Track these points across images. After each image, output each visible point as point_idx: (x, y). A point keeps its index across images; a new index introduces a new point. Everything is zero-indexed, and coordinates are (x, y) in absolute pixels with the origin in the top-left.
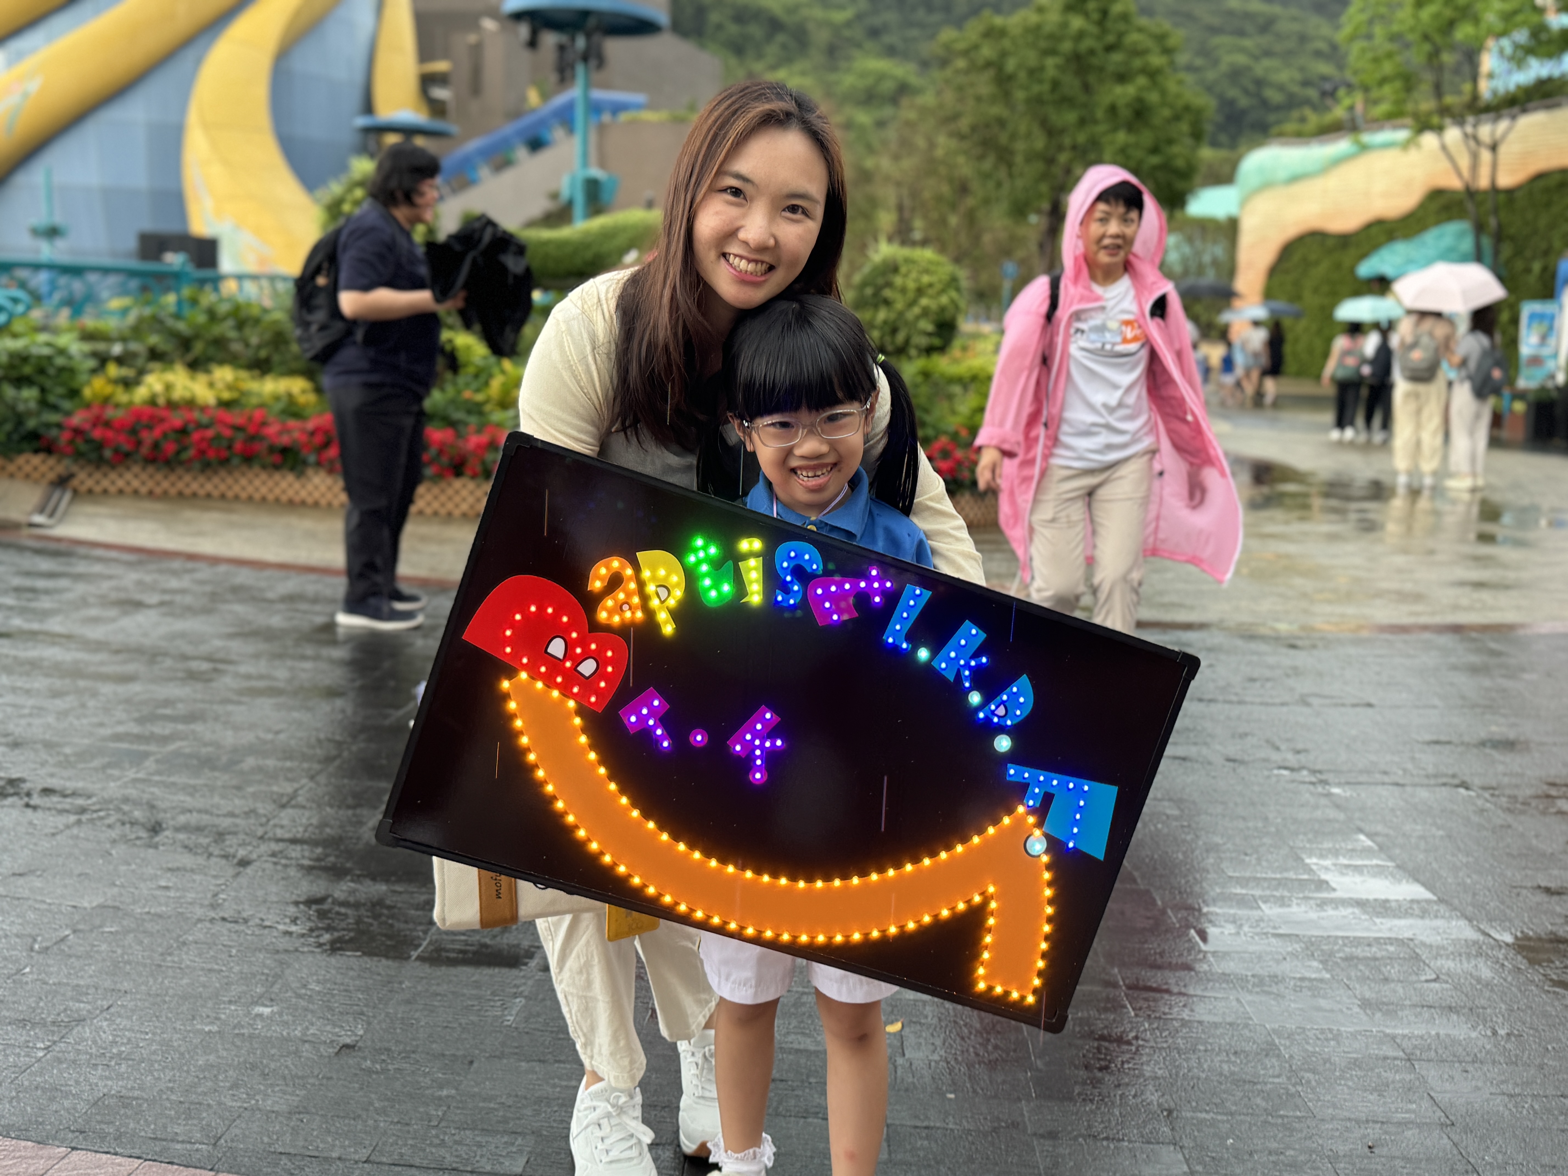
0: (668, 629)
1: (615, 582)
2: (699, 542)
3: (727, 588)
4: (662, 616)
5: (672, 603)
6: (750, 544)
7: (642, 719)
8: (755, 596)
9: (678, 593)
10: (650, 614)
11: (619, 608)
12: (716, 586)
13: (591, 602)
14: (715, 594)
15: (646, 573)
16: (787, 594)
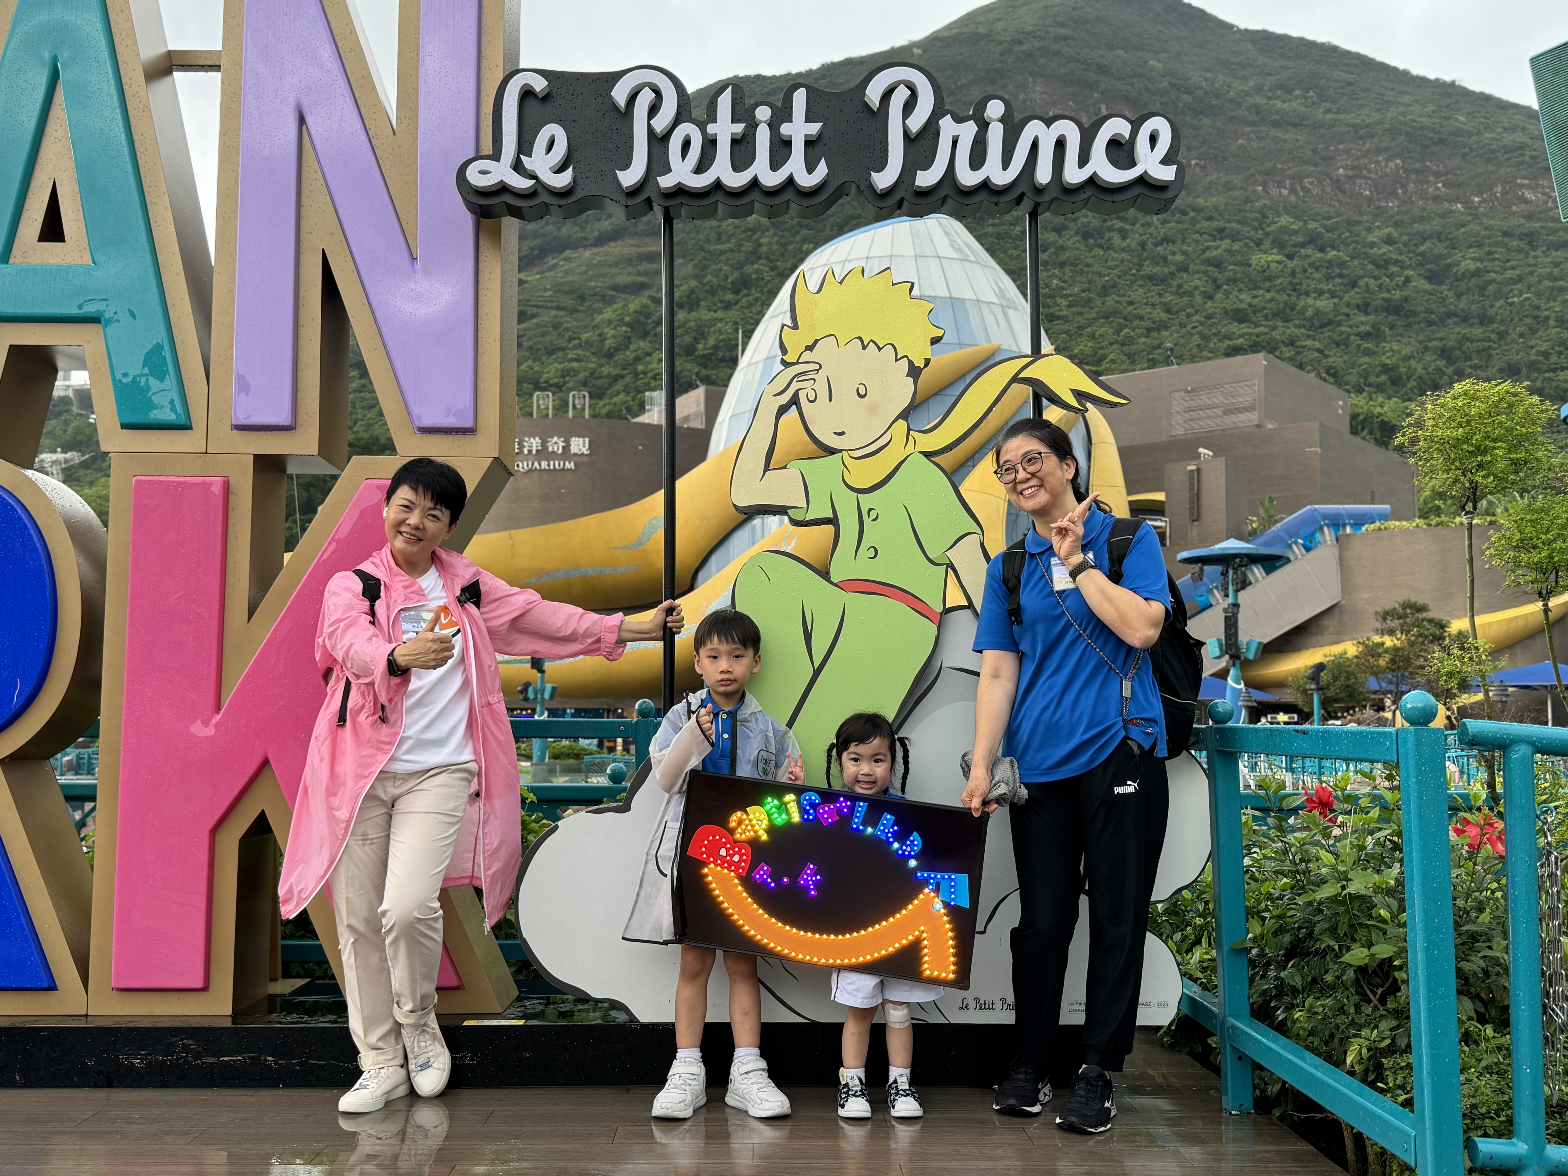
0: (764, 837)
1: (740, 822)
2: (769, 799)
3: (784, 816)
4: (761, 832)
5: (764, 826)
6: (790, 797)
7: (761, 876)
8: (796, 818)
9: (766, 822)
10: (756, 832)
11: (744, 832)
12: (780, 815)
13: (732, 832)
14: (780, 820)
15: (751, 816)
16: (809, 814)
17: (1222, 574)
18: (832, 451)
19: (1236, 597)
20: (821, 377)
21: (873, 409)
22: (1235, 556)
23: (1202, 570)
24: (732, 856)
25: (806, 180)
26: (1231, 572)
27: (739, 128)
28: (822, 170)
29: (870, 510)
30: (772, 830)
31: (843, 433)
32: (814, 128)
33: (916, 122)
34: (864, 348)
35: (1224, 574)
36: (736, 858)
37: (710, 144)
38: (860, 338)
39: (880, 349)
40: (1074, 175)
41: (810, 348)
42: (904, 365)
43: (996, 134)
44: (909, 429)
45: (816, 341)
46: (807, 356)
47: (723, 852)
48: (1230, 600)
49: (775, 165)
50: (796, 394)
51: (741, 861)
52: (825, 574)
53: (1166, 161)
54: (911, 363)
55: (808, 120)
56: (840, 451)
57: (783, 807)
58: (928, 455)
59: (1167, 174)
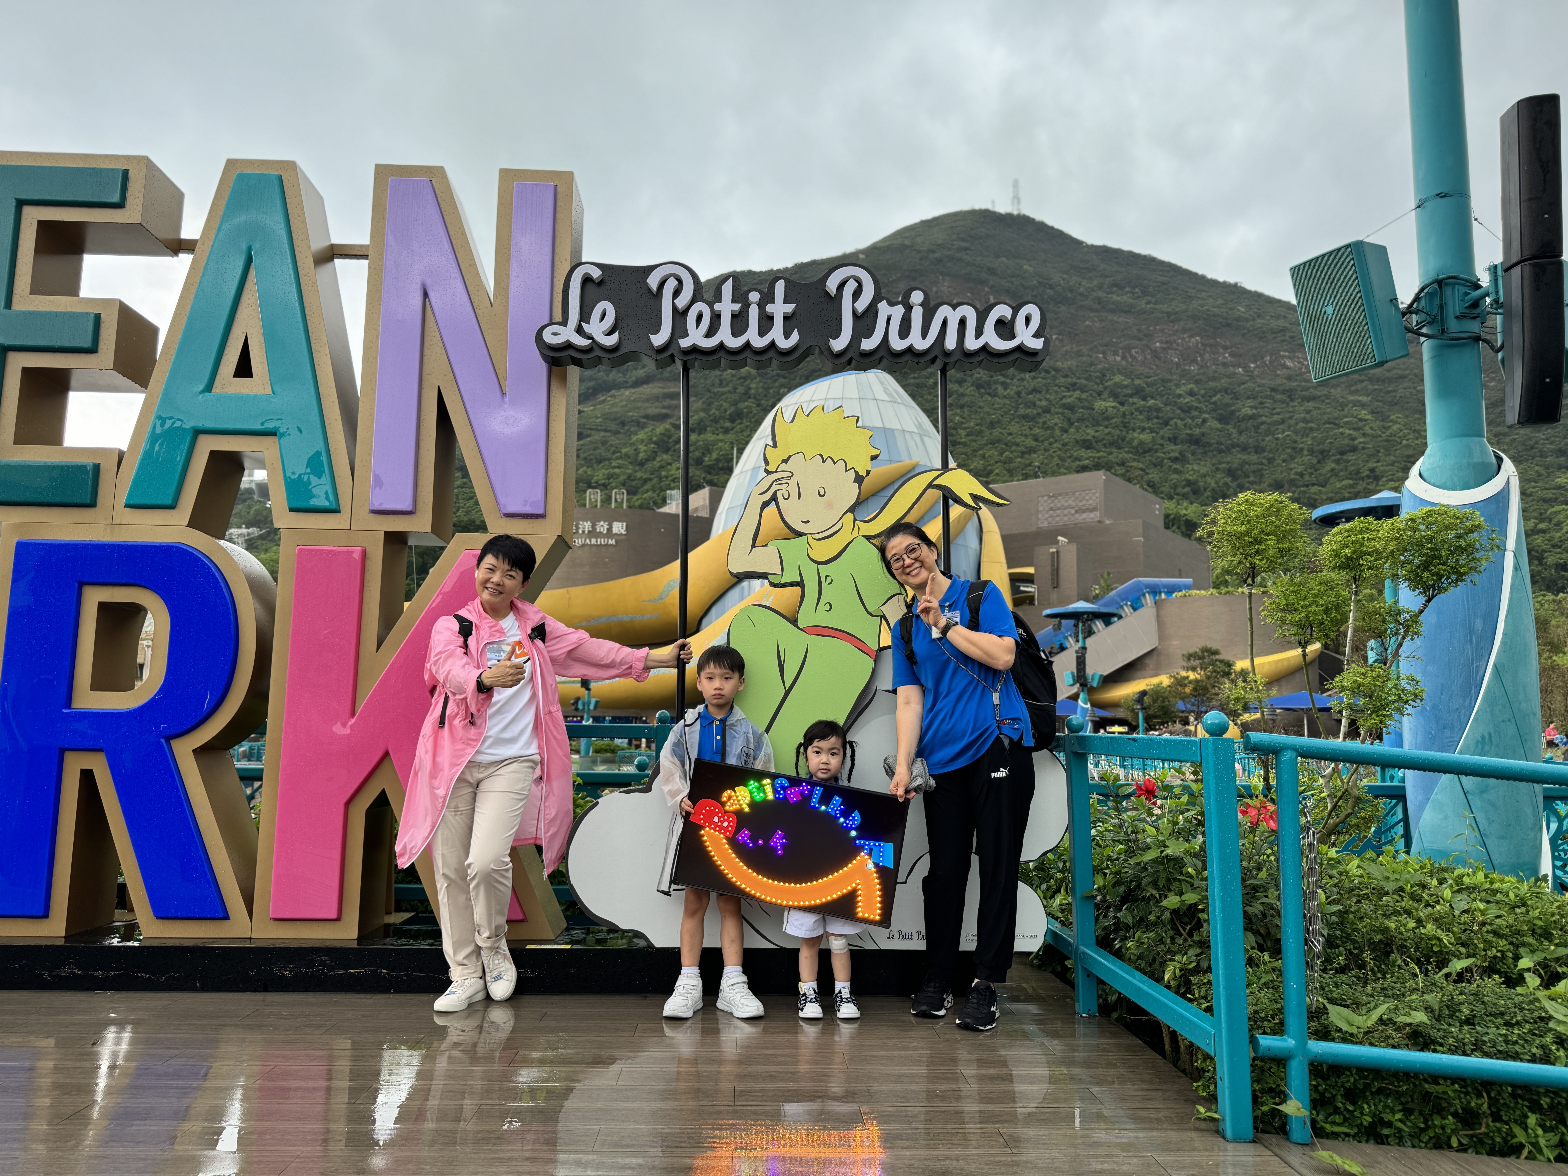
0: (747, 809)
1: (730, 798)
2: (752, 782)
3: (761, 795)
4: (744, 806)
5: (747, 801)
6: (767, 781)
7: (743, 838)
8: (770, 796)
9: (748, 798)
10: (740, 805)
11: (732, 805)
12: (759, 794)
13: (723, 804)
14: (759, 797)
15: (738, 794)
16: (780, 794)
17: (1074, 626)
18: (800, 534)
19: (1084, 642)
20: (793, 482)
21: (830, 505)
22: (1083, 613)
23: (1060, 623)
24: (722, 822)
25: (784, 344)
26: (1080, 624)
27: (737, 307)
28: (795, 337)
29: (826, 577)
30: (753, 804)
31: (808, 522)
32: (790, 308)
33: (862, 304)
34: (824, 462)
35: (1076, 626)
36: (725, 824)
37: (716, 317)
38: (821, 455)
39: (835, 463)
40: (972, 344)
41: (785, 461)
42: (852, 474)
43: (917, 314)
44: (855, 520)
45: (790, 457)
46: (783, 467)
47: (716, 819)
48: (1080, 644)
49: (763, 331)
50: (775, 494)
51: (729, 826)
52: (794, 621)
53: (1036, 335)
54: (856, 473)
55: (786, 301)
56: (806, 534)
57: (761, 788)
58: (868, 538)
59: (1037, 344)
